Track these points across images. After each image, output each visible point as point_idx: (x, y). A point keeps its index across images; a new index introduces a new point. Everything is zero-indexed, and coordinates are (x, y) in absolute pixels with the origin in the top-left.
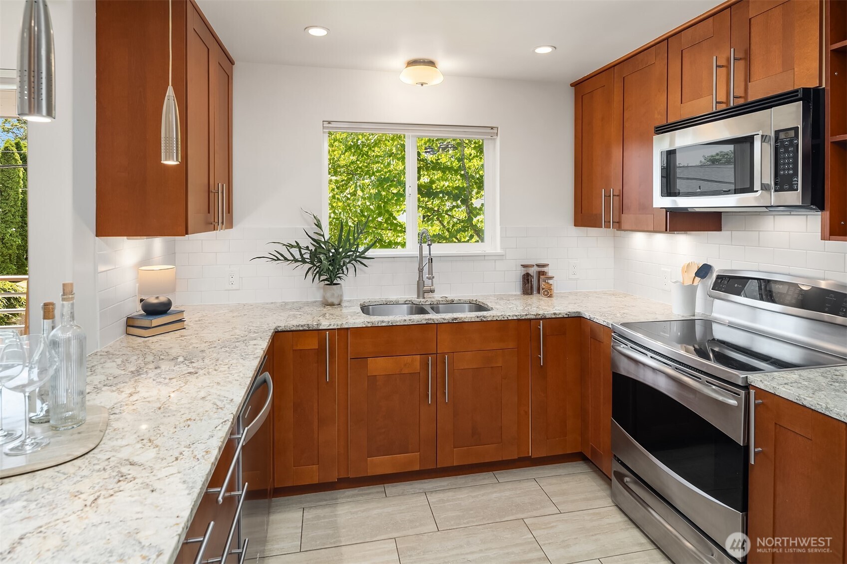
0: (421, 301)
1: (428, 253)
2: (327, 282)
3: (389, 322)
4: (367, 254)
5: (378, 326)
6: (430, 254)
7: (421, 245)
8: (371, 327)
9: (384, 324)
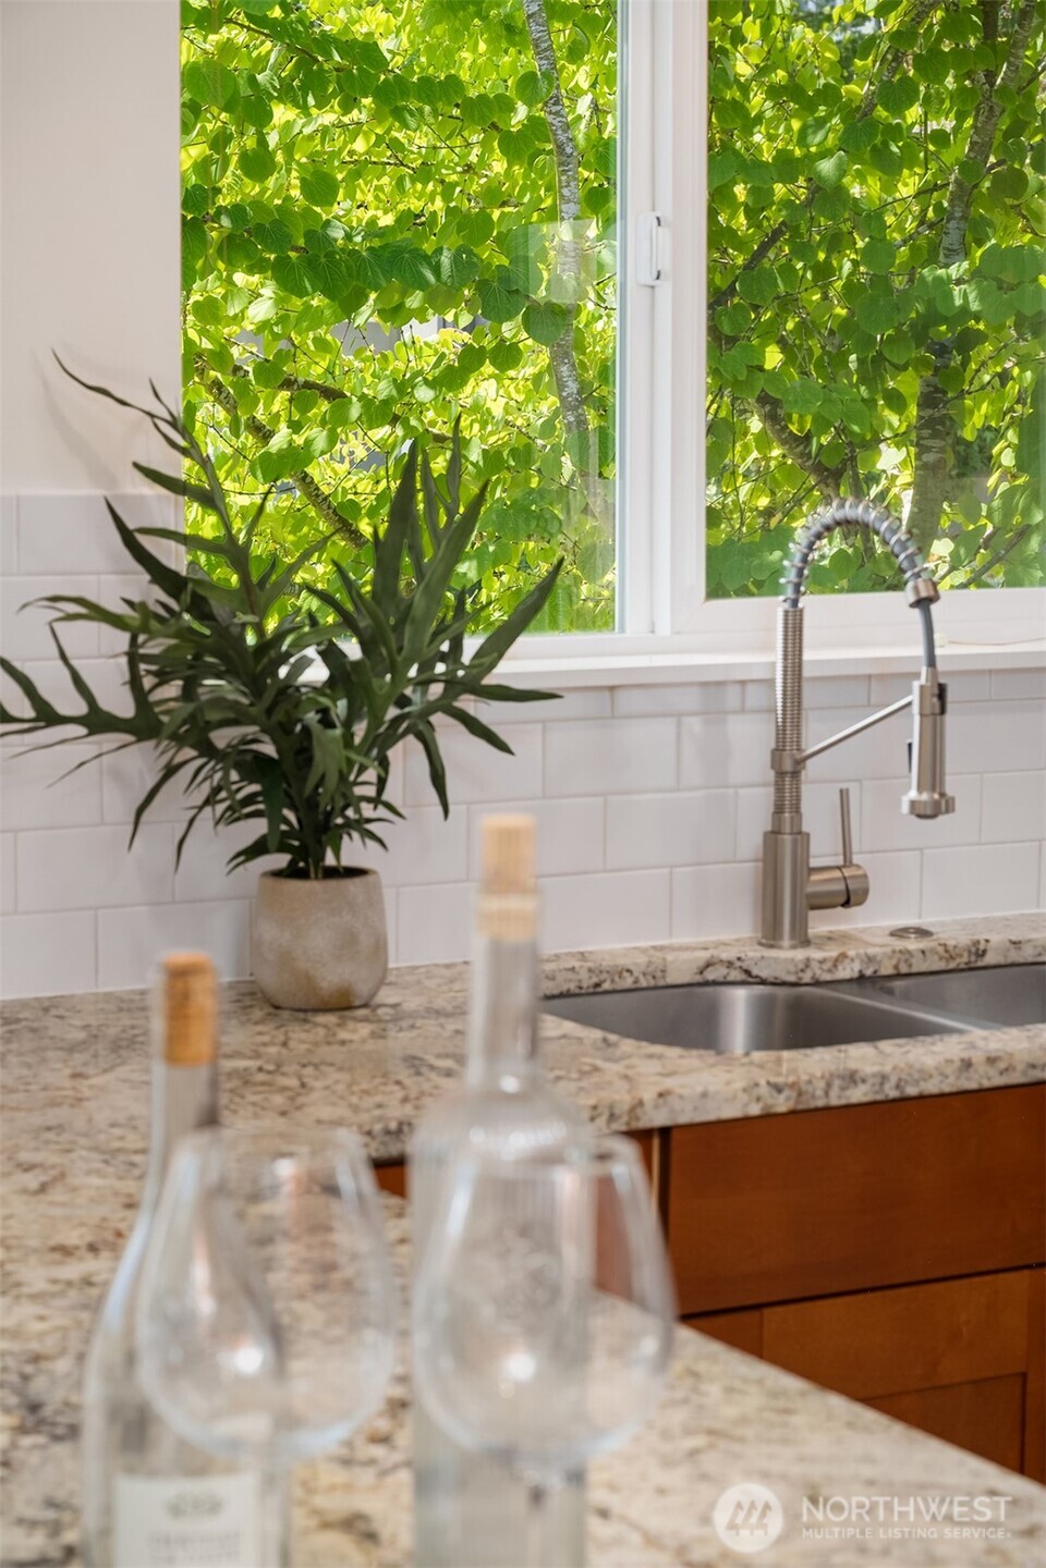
0: (807, 963)
1: (919, 651)
2: (281, 860)
3: (884, 1078)
4: (508, 670)
5: (827, 1109)
6: (931, 660)
7: (795, 603)
8: (793, 1112)
9: (858, 1095)
